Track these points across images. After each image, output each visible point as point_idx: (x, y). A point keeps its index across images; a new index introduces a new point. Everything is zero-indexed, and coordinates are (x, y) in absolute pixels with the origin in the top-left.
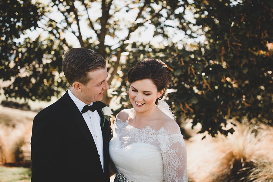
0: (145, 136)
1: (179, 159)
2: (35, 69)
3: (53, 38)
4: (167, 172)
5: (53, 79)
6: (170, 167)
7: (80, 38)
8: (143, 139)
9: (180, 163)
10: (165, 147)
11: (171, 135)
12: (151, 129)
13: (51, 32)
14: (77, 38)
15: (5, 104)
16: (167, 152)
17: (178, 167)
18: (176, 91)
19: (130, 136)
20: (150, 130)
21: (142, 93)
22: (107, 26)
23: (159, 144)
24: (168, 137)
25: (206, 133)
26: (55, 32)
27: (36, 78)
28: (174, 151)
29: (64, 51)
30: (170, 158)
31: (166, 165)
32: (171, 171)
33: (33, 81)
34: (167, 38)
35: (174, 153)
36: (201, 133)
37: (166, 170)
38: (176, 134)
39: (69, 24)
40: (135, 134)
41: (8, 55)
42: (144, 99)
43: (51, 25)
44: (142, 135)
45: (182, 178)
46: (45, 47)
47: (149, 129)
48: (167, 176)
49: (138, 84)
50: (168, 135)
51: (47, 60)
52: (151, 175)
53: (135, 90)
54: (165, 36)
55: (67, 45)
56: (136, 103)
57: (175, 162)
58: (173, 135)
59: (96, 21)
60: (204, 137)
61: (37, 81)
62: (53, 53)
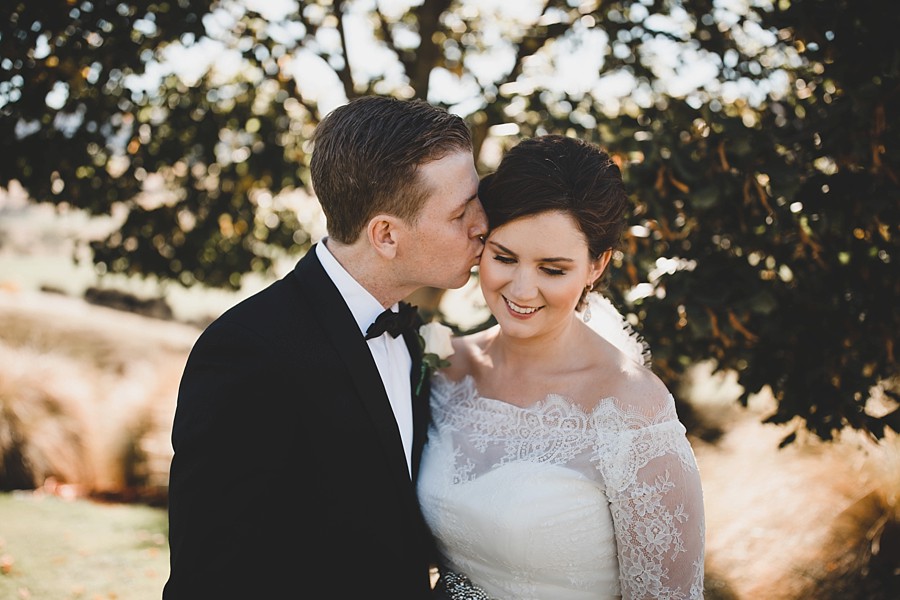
0: (542, 433)
1: (671, 518)
2: (192, 180)
3: (253, 74)
4: (627, 568)
5: (252, 217)
6: (638, 548)
7: (345, 75)
8: (538, 447)
9: (678, 535)
10: (618, 475)
11: (644, 429)
12: (565, 406)
13: (249, 55)
14: (336, 77)
15: (97, 297)
16: (625, 492)
17: (671, 551)
18: (691, 265)
19: (485, 432)
20: (562, 410)
21: (535, 264)
22: (438, 38)
23: (597, 462)
24: (630, 434)
25: (797, 424)
26: (262, 53)
27: (195, 212)
28: (651, 489)
29: (290, 119)
30: (636, 517)
31: (623, 542)
32: (643, 562)
33: (187, 221)
34: (649, 78)
35: (653, 499)
36: (776, 423)
37: (625, 558)
38: (660, 422)
39: (311, 29)
40: (503, 428)
41: (106, 130)
42: (540, 293)
43: (248, 33)
44: (532, 431)
45: (687, 591)
46: (226, 106)
47: (559, 406)
48: (627, 582)
50: (631, 427)
51: (233, 148)
52: (573, 581)
53: (508, 258)
54: (644, 74)
55: (299, 99)
57: (655, 530)
58: (650, 427)
59: (401, 20)
60: (790, 439)
61: (198, 222)
62: (253, 125)
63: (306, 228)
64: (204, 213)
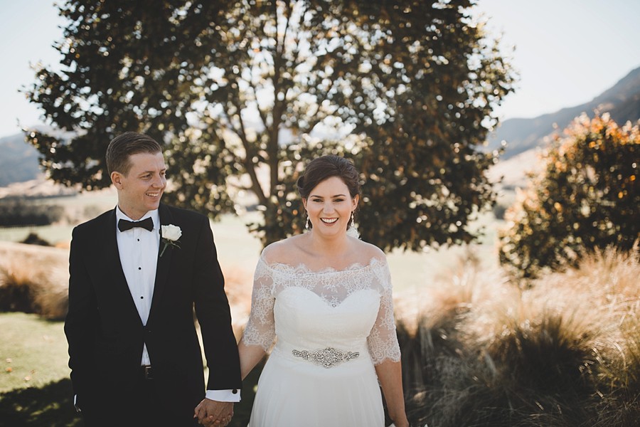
2: (184, 180)
7: (243, 136)
21: (331, 199)
27: (184, 193)
33: (182, 197)
42: (336, 211)
49: (319, 190)
51: (199, 167)
53: (319, 200)
56: (325, 220)
61: (186, 198)
62: (208, 158)
63: (231, 199)
64: (188, 193)
